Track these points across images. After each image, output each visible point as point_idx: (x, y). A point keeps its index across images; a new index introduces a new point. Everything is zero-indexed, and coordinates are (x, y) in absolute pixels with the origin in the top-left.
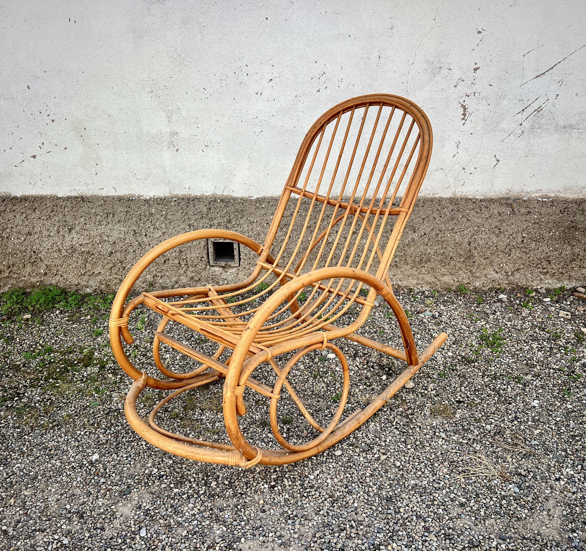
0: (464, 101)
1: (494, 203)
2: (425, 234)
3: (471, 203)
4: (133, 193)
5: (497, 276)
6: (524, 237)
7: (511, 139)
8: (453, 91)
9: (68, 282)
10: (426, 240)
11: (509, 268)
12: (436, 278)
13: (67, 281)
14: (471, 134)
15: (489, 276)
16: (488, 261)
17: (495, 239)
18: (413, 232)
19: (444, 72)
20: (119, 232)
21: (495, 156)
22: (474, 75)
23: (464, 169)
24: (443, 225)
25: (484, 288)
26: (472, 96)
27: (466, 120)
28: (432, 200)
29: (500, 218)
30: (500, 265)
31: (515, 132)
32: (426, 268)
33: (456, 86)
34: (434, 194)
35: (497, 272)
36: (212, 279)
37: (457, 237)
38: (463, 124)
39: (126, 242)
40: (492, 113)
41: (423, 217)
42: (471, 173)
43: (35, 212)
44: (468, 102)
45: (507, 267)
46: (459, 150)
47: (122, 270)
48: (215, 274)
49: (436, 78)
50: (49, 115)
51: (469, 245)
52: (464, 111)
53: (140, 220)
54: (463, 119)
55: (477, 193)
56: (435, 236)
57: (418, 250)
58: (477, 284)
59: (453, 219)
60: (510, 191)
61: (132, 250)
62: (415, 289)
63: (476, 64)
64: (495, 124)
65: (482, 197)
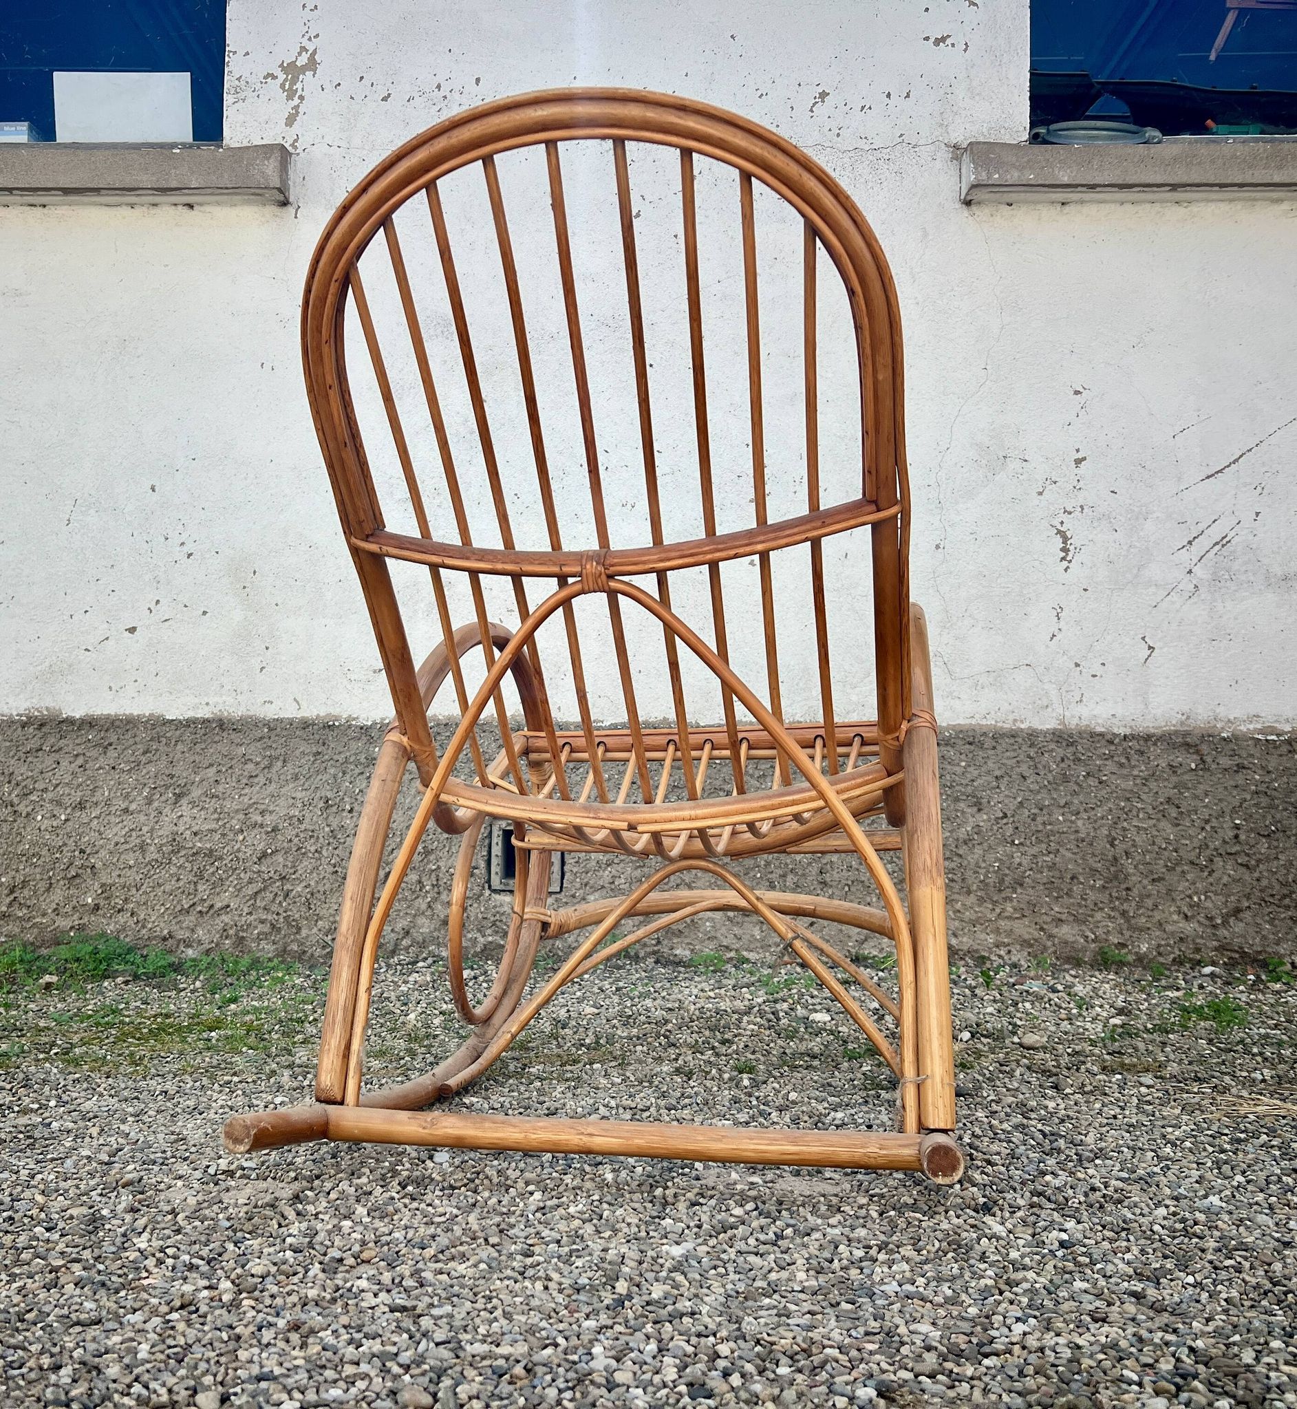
0: (1062, 523)
1: (1155, 744)
2: (1005, 816)
3: (1104, 742)
4: (335, 711)
5: (1189, 928)
6: (1237, 827)
7: (1173, 603)
8: (1036, 502)
9: (144, 931)
10: (1009, 831)
11: (1214, 904)
12: (1042, 929)
13: (144, 927)
14: (1085, 590)
15: (1169, 928)
16: (1161, 887)
17: (1170, 832)
18: (975, 809)
19: (1015, 465)
20: (291, 801)
21: (1143, 638)
22: (1077, 471)
23: (1077, 665)
24: (1044, 794)
25: (1161, 960)
26: (1077, 513)
27: (1070, 562)
28: (1013, 735)
29: (1174, 779)
30: (1190, 897)
31: (1181, 587)
32: (1015, 903)
33: (1040, 494)
34: (1015, 720)
35: (1186, 917)
36: (494, 924)
37: (1080, 823)
38: (1066, 570)
39: (303, 827)
40: (1125, 548)
41: (998, 773)
42: (1094, 676)
43: (105, 753)
44: (1070, 526)
45: (1209, 904)
46: (1062, 624)
47: (281, 898)
48: (502, 910)
49: (997, 478)
50: (183, 544)
51: (1112, 845)
52: (1065, 542)
53: (344, 773)
54: (1063, 559)
55: (1114, 720)
56: (1029, 820)
57: (990, 857)
58: (1144, 948)
59: (1066, 779)
60: (1188, 718)
61: (313, 849)
62: (993, 958)
63: (1078, 451)
64: (1135, 571)
65: (1128, 731)
